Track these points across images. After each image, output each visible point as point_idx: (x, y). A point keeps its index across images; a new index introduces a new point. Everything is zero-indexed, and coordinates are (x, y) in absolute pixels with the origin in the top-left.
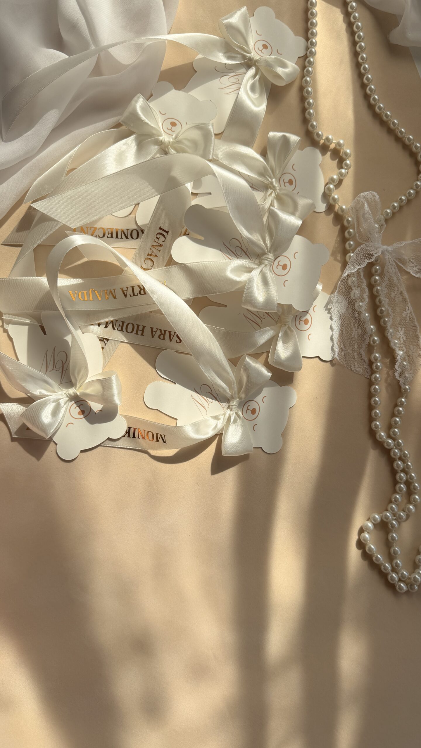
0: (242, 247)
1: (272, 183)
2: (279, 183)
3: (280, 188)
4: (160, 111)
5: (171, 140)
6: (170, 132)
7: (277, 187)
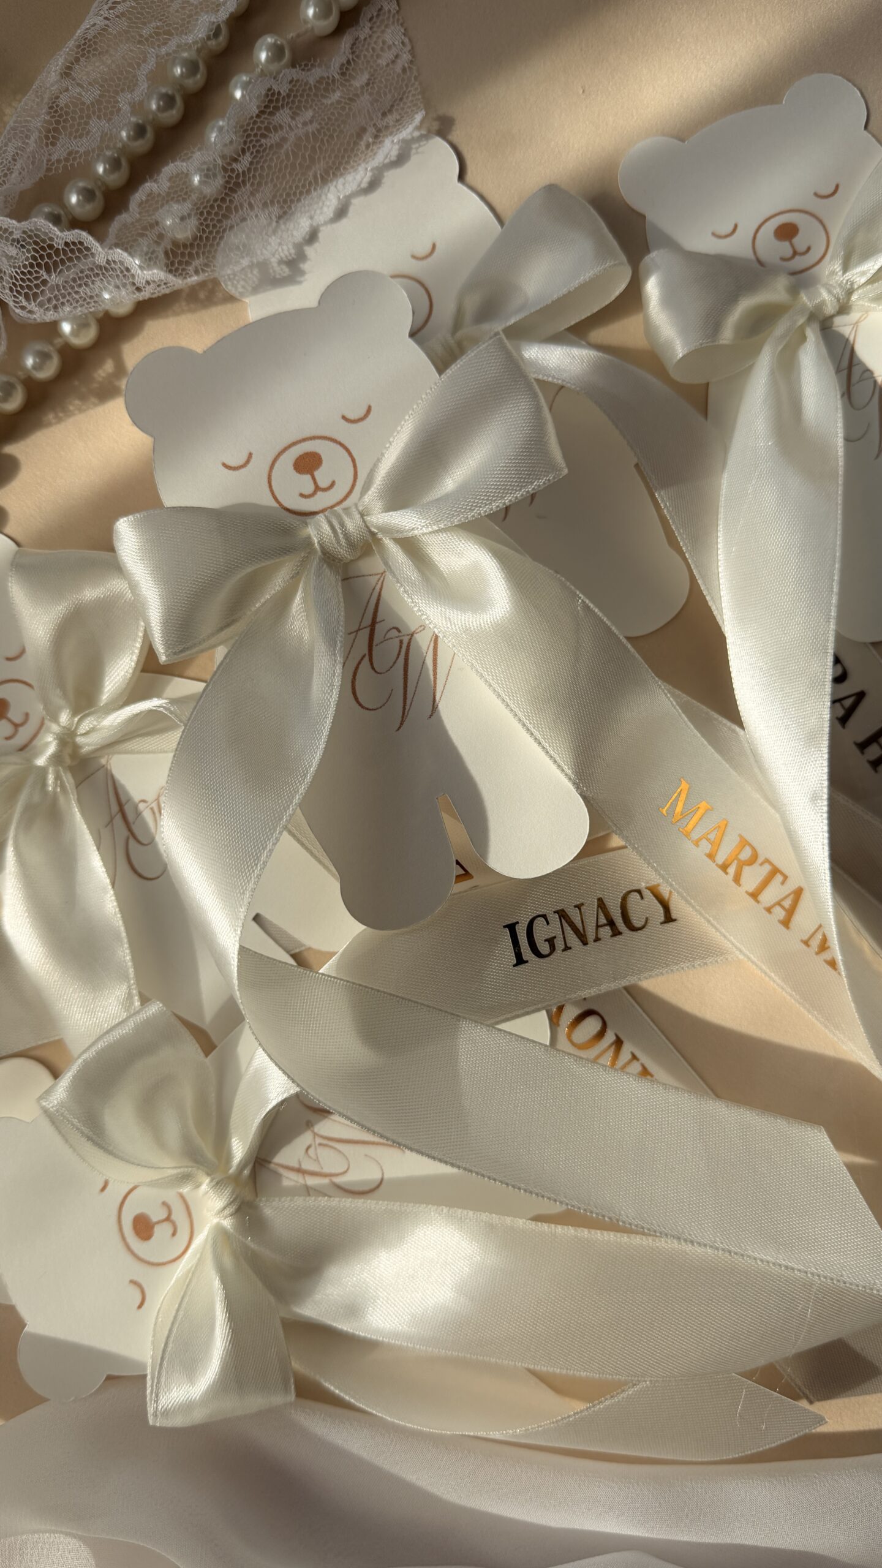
0: (364, 656)
1: (56, 759)
2: (35, 742)
3: (46, 722)
4: (140, 1307)
5: (206, 1184)
6: (179, 1215)
7: (54, 733)
